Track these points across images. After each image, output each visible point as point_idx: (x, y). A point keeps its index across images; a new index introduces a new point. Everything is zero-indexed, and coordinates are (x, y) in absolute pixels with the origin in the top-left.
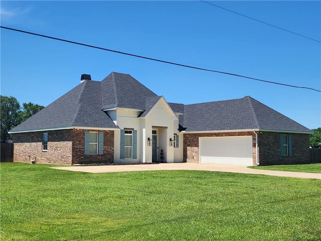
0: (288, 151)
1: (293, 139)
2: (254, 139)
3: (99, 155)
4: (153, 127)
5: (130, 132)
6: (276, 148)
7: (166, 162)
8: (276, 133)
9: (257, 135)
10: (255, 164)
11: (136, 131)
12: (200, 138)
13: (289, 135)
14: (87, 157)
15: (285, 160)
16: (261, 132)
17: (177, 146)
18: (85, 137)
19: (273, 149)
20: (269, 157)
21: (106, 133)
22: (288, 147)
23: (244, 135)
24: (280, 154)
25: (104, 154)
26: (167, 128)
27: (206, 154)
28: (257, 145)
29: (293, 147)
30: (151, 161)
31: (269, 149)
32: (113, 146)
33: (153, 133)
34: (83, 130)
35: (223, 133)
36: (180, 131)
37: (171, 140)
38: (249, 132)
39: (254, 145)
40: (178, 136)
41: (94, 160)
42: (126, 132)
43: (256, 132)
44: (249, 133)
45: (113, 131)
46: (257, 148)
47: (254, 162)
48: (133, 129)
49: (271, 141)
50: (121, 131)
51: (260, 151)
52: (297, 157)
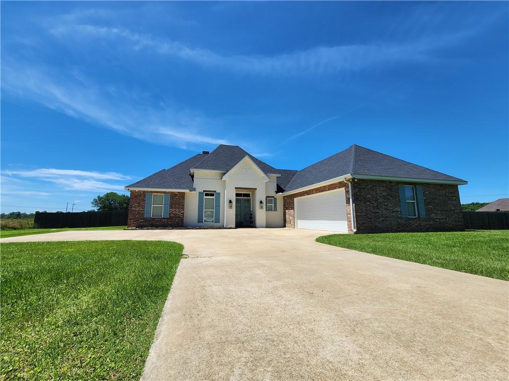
0: (418, 210)
1: (426, 193)
2: (347, 192)
3: (164, 218)
4: (236, 188)
5: (212, 195)
6: (391, 206)
7: (256, 227)
8: (391, 182)
9: (350, 184)
10: (351, 230)
11: (219, 194)
12: (295, 199)
13: (417, 186)
14: (146, 220)
15: (413, 225)
16: (356, 180)
17: (275, 210)
18: (146, 199)
19: (384, 207)
20: (378, 220)
21: (173, 195)
22: (417, 205)
23: (335, 188)
24: (400, 216)
25: (171, 218)
26: (256, 189)
27: (303, 217)
28: (351, 200)
29: (427, 204)
30: (234, 226)
31: (377, 207)
32: (183, 208)
33: (236, 196)
34: (144, 192)
35: (313, 190)
36: (277, 193)
37: (261, 202)
38: (340, 183)
39: (348, 202)
40: (275, 199)
41: (158, 223)
42: (207, 195)
43: (348, 180)
44: (341, 185)
45: (184, 193)
46: (351, 206)
47: (349, 226)
48: (215, 192)
49: (381, 195)
50: (200, 193)
51: (357, 210)
52: (436, 220)
